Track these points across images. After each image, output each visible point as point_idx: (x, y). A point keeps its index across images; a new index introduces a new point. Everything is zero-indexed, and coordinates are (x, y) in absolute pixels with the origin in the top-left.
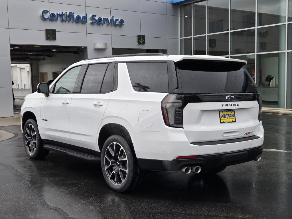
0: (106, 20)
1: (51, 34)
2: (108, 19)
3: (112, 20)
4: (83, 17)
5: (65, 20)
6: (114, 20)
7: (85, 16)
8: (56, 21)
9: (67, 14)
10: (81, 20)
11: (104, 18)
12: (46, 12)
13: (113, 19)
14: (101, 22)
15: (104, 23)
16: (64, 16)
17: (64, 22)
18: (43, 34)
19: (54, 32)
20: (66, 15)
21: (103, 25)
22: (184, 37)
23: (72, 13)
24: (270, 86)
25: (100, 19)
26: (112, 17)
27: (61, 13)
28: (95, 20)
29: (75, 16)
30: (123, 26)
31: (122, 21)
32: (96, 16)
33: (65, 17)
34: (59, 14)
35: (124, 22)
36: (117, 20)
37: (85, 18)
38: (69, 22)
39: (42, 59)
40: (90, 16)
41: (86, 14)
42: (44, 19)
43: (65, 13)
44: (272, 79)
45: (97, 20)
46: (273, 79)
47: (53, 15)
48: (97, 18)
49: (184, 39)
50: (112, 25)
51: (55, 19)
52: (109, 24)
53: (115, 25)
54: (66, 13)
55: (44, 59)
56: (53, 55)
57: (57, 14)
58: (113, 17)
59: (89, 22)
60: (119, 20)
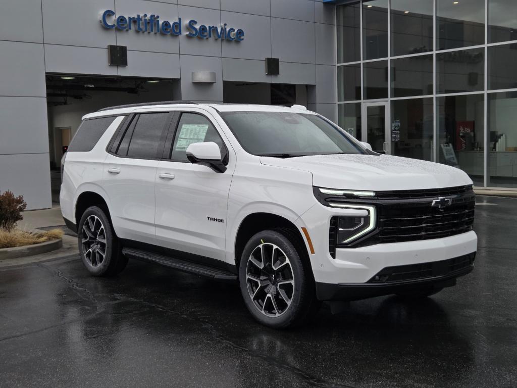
0: (213, 30)
1: (118, 56)
2: (216, 28)
3: (223, 30)
4: (175, 23)
5: (144, 30)
6: (228, 30)
7: (178, 21)
8: (127, 31)
9: (146, 18)
10: (170, 31)
11: (209, 27)
12: (109, 14)
13: (225, 29)
14: (205, 34)
15: (210, 37)
16: (141, 22)
17: (141, 32)
18: (104, 55)
19: (123, 50)
20: (145, 20)
21: (207, 39)
22: (344, 62)
23: (156, 16)
24: (497, 150)
25: (203, 29)
26: (223, 24)
27: (136, 17)
28: (195, 29)
29: (161, 23)
30: (242, 41)
31: (240, 33)
32: (196, 22)
33: (143, 24)
34: (134, 18)
35: (243, 35)
36: (233, 30)
37: (178, 25)
38: (149, 33)
39: (63, 102)
40: (185, 22)
41: (180, 19)
42: (106, 27)
43: (142, 17)
44: (500, 138)
45: (198, 30)
46: (502, 137)
47: (122, 19)
48: (197, 26)
49: (344, 66)
50: (222, 40)
51: (125, 28)
52: (219, 37)
53: (229, 40)
54: (146, 15)
55: (65, 103)
56: (85, 95)
57: (129, 18)
58: (225, 25)
59: (185, 33)
60: (236, 31)
